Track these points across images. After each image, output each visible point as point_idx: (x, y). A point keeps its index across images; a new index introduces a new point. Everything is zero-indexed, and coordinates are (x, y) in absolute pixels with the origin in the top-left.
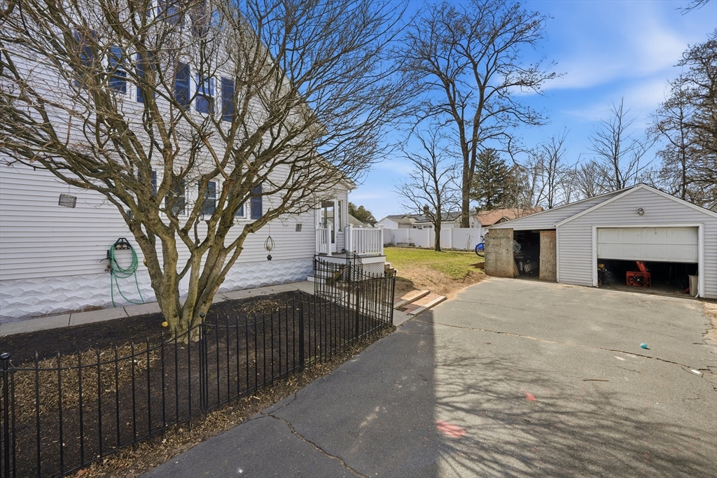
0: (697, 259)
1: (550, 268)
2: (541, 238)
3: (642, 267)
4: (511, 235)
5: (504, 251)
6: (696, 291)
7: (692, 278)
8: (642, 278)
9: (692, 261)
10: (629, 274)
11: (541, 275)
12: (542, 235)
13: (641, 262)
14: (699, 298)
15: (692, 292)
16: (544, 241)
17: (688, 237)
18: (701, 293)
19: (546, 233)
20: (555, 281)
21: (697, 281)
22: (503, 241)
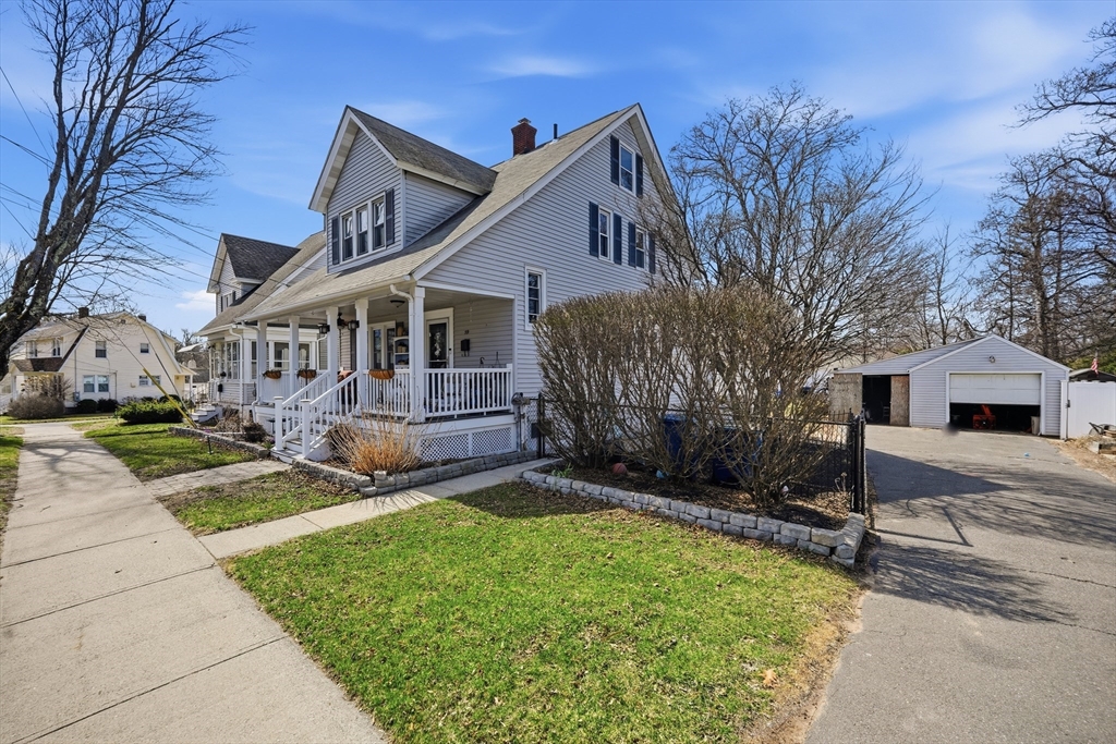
0: (1040, 401)
1: (902, 413)
2: (893, 382)
3: (987, 411)
4: (860, 380)
5: (852, 397)
6: (1039, 430)
7: (1034, 419)
8: (987, 421)
9: (1036, 403)
10: (975, 418)
11: (892, 420)
12: (893, 379)
13: (986, 405)
14: (1041, 436)
15: (1034, 431)
16: (895, 386)
17: (1031, 383)
18: (1043, 432)
19: (897, 378)
20: (908, 425)
21: (1039, 422)
22: (851, 386)
